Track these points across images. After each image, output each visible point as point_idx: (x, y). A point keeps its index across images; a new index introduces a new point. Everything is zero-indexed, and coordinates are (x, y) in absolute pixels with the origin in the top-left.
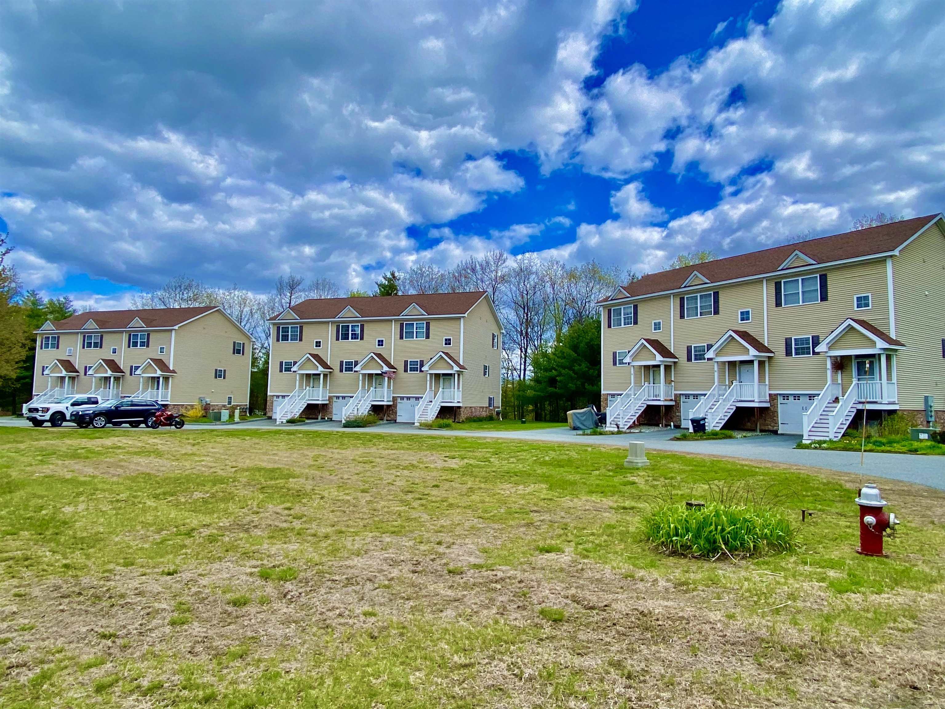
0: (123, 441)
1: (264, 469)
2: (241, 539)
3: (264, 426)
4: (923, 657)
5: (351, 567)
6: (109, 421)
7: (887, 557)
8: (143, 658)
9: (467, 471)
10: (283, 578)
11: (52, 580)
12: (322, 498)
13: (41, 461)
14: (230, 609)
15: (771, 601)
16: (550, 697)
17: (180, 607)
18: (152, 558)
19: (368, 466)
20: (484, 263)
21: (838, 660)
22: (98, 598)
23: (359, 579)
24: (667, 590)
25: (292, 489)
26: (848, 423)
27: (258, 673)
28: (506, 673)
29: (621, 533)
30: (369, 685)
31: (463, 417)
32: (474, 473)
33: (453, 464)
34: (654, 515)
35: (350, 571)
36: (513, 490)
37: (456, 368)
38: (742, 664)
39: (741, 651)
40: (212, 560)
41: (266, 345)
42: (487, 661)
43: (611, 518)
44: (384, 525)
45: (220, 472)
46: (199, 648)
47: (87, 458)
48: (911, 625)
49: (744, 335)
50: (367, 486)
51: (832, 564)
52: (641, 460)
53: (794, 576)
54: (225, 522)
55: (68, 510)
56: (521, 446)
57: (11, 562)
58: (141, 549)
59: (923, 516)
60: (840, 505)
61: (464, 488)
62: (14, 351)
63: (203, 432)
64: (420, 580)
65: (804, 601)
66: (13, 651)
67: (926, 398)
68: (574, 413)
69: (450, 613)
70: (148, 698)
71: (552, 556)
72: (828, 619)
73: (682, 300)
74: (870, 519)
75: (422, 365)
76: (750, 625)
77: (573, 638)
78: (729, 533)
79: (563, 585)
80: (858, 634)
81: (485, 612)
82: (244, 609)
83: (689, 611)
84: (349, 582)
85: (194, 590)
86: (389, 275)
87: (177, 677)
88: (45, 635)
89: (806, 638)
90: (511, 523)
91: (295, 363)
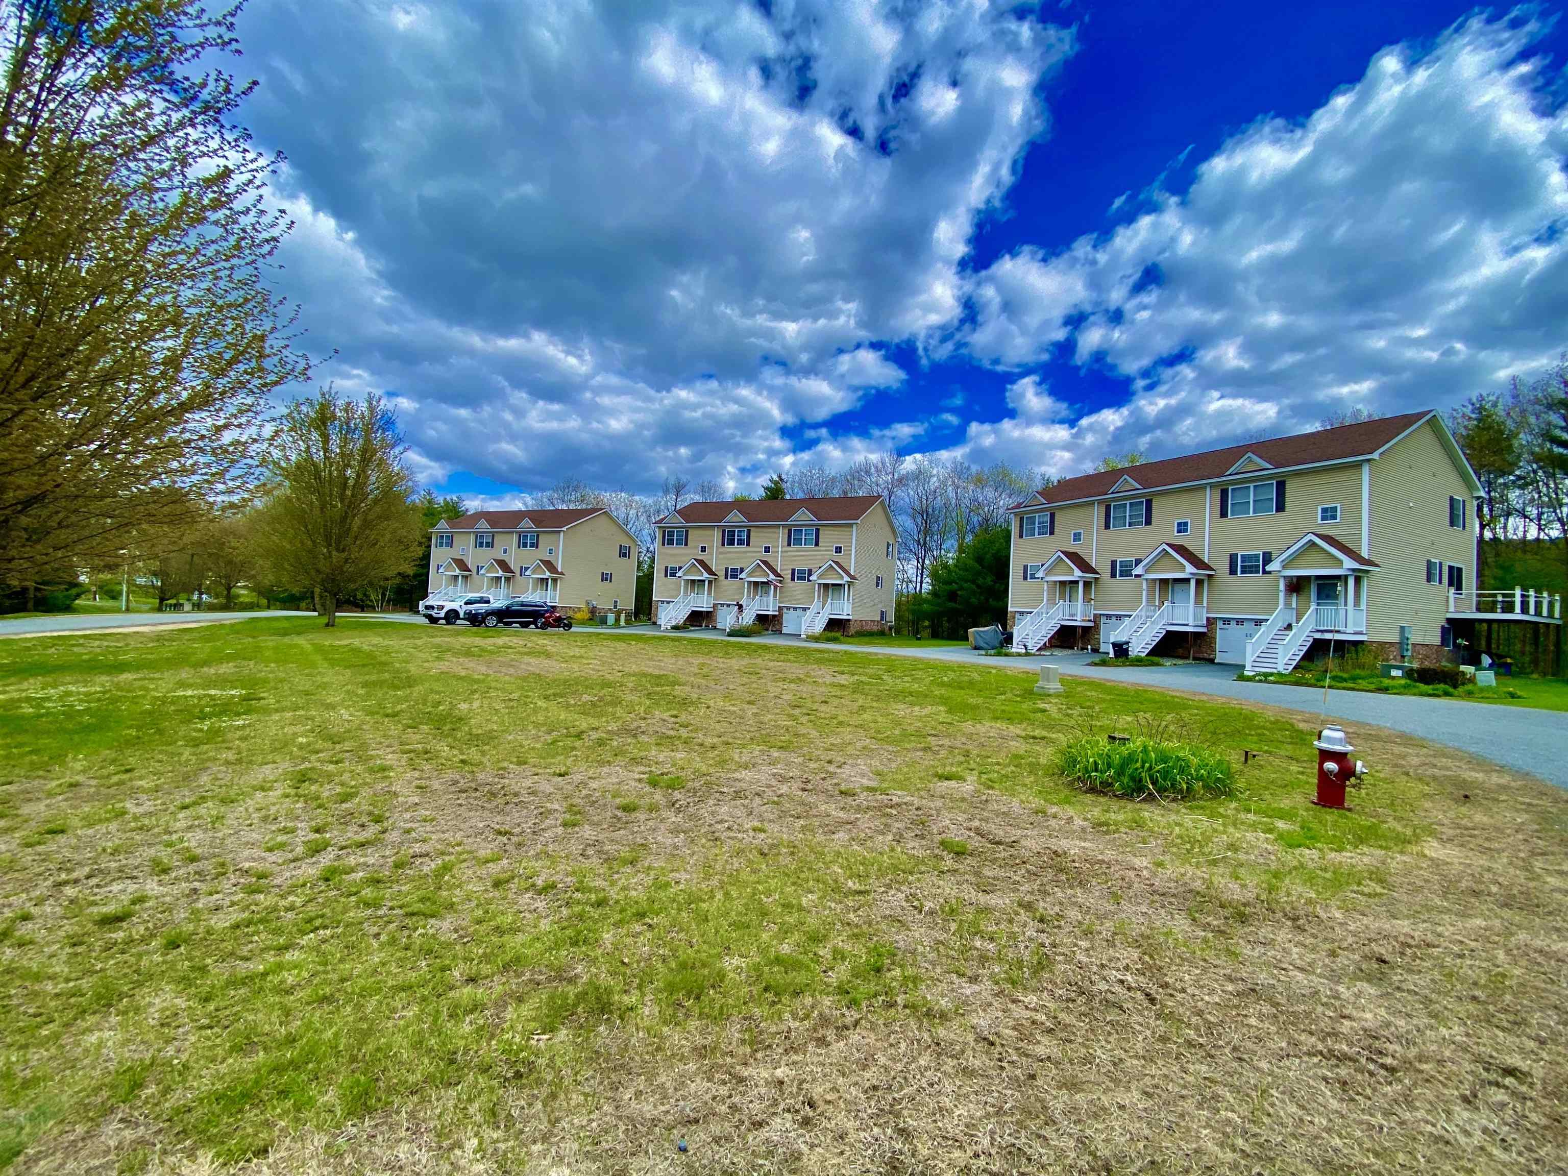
0: (515, 641)
1: (650, 675)
2: (629, 745)
3: (649, 632)
4: (1393, 927)
5: (740, 780)
6: (500, 621)
7: (1350, 810)
8: (537, 857)
9: (857, 688)
10: (671, 787)
11: (450, 775)
12: (708, 707)
13: (437, 657)
14: (619, 814)
15: (1206, 850)
16: (953, 934)
17: (571, 809)
18: (544, 758)
19: (754, 678)
20: (880, 465)
21: (1289, 923)
22: (494, 795)
23: (747, 793)
24: (1083, 830)
25: (679, 696)
26: (1302, 653)
27: (649, 880)
28: (904, 904)
29: (1030, 764)
30: (760, 902)
31: (852, 631)
32: (866, 691)
33: (843, 680)
34: (1069, 747)
35: (738, 784)
36: (908, 711)
37: (846, 578)
38: (1172, 918)
39: (1171, 903)
40: (602, 763)
41: (652, 549)
42: (883, 889)
43: (1020, 747)
44: (772, 739)
45: (608, 676)
46: (590, 851)
47: (480, 656)
48: (1379, 890)
49: (1181, 550)
50: (753, 698)
51: (1283, 815)
52: (1054, 686)
53: (1235, 825)
54: (613, 727)
55: (464, 706)
56: (916, 664)
57: (412, 755)
58: (533, 748)
59: (1396, 765)
60: (1290, 747)
61: (855, 706)
62: (412, 549)
63: (590, 635)
64: (812, 799)
65: (1247, 853)
66: (416, 841)
67: (1402, 628)
68: (977, 632)
69: (842, 835)
70: (543, 897)
71: (953, 784)
72: (1276, 875)
73: (1108, 508)
74: (1331, 766)
75: (810, 574)
76: (1182, 875)
77: (978, 874)
78: (1158, 771)
79: (965, 816)
80: (1314, 896)
81: (880, 837)
82: (633, 815)
83: (1110, 855)
84: (738, 795)
85: (584, 792)
86: (775, 478)
87: (569, 879)
88: (445, 828)
89: (1250, 896)
90: (907, 746)
91: (680, 568)
